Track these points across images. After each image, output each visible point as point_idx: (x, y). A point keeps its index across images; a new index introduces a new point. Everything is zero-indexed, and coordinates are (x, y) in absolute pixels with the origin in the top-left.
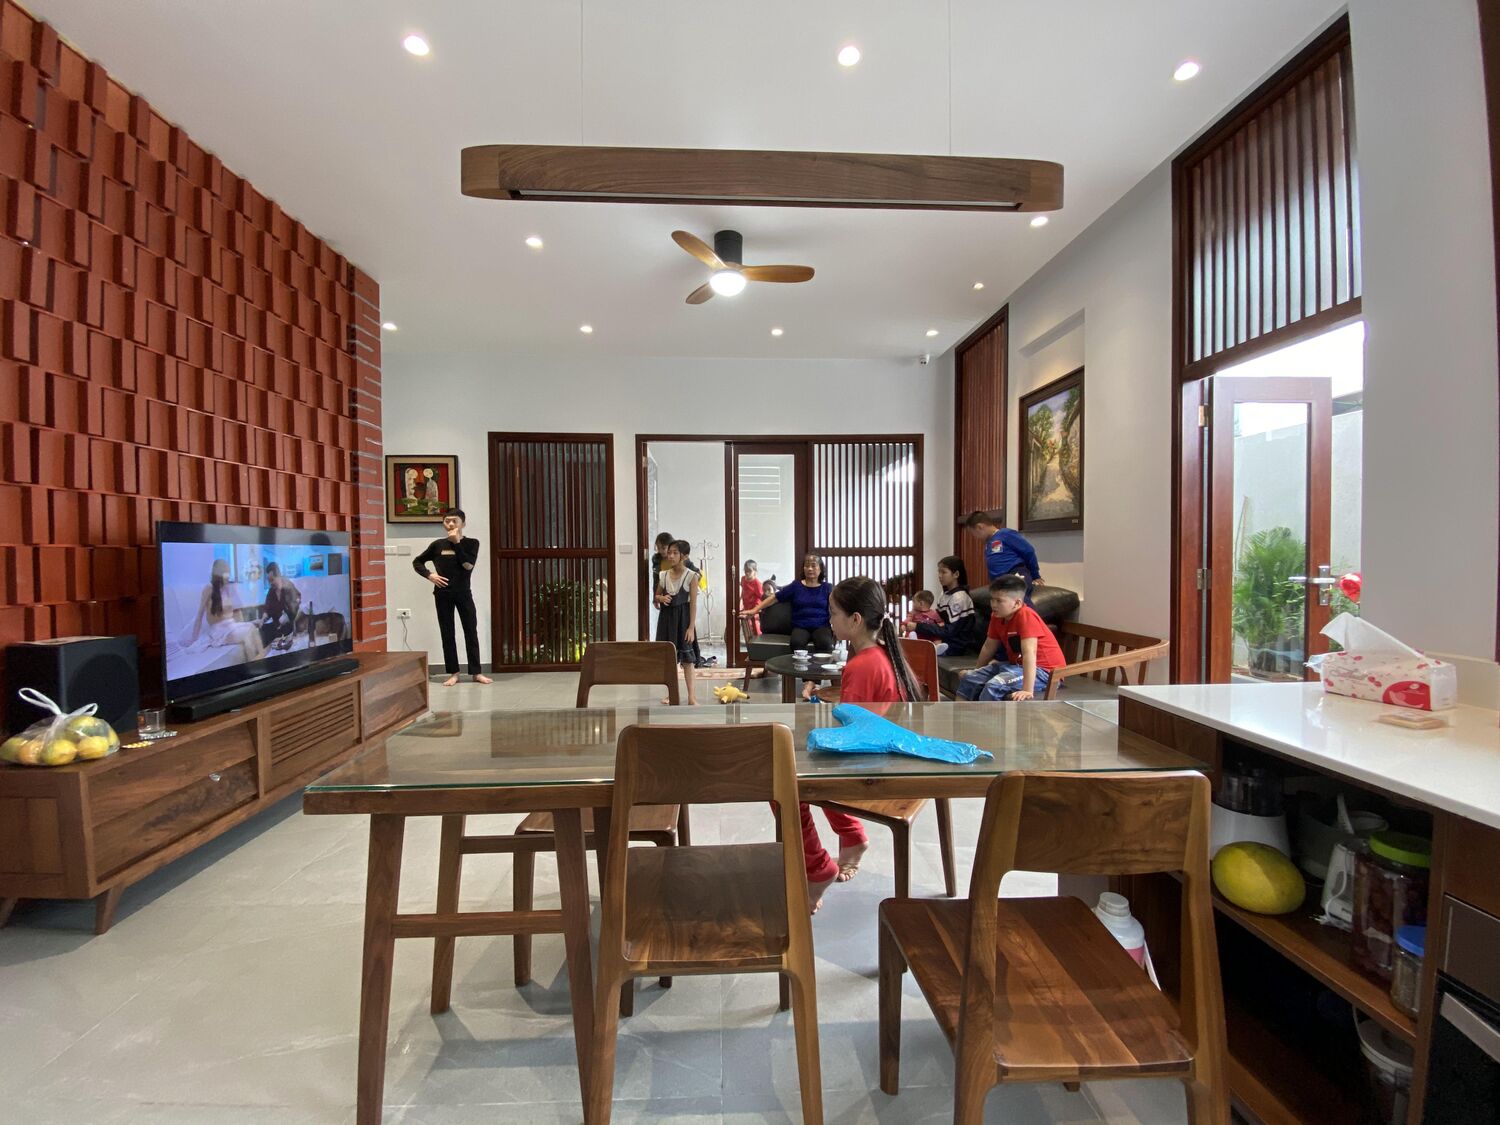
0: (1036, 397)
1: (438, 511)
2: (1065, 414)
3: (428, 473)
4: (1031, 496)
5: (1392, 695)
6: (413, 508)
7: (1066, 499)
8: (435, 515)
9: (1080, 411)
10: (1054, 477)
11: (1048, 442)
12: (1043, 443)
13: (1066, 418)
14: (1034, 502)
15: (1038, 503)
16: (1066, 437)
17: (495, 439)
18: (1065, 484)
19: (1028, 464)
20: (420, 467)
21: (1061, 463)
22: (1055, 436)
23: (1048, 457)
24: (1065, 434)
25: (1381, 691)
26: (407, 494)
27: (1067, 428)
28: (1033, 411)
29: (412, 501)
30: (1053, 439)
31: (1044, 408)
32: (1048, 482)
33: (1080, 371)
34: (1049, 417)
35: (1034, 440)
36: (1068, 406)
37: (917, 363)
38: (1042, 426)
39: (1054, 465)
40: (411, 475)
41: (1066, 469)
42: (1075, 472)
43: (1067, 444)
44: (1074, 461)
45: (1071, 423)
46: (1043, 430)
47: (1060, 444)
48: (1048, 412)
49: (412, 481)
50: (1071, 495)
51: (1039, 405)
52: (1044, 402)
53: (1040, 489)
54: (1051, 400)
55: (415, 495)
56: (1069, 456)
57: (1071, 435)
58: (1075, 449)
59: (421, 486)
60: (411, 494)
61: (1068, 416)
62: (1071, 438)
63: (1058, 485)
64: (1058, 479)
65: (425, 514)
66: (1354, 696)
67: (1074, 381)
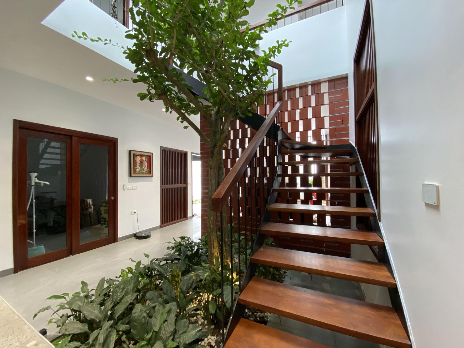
1: (147, 172)
3: (144, 158)
6: (139, 171)
8: (146, 174)
20: (141, 156)
26: (137, 165)
29: (139, 168)
40: (138, 158)
49: (139, 161)
55: (140, 166)
59: (141, 162)
60: (138, 166)
65: (143, 174)
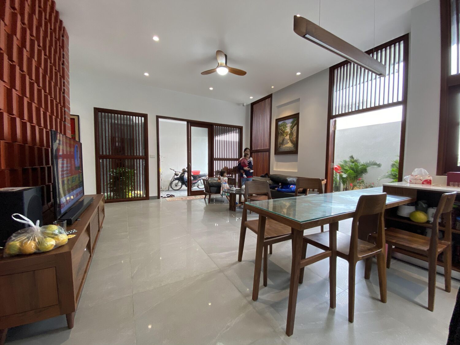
0: (281, 119)
2: (291, 124)
4: (279, 145)
5: (424, 182)
7: (291, 146)
9: (297, 124)
10: (287, 140)
11: (285, 131)
12: (284, 132)
13: (292, 126)
14: (280, 147)
15: (281, 147)
16: (292, 130)
17: (97, 111)
18: (291, 142)
19: (278, 137)
21: (289, 137)
22: (288, 130)
23: (285, 135)
24: (291, 130)
25: (422, 182)
27: (292, 128)
28: (280, 123)
30: (287, 131)
31: (284, 123)
32: (285, 142)
33: (298, 114)
34: (286, 125)
35: (280, 131)
36: (292, 123)
37: (242, 105)
38: (283, 127)
39: (288, 137)
41: (291, 139)
42: (295, 139)
43: (292, 132)
44: (294, 137)
45: (293, 127)
46: (284, 128)
47: (289, 132)
48: (285, 124)
50: (293, 145)
51: (282, 122)
52: (285, 121)
53: (282, 143)
54: (286, 120)
56: (292, 135)
57: (293, 130)
58: (295, 134)
61: (292, 125)
62: (293, 131)
63: (288, 143)
64: (289, 141)
66: (416, 183)
67: (296, 117)
